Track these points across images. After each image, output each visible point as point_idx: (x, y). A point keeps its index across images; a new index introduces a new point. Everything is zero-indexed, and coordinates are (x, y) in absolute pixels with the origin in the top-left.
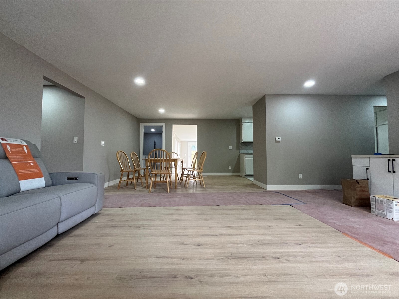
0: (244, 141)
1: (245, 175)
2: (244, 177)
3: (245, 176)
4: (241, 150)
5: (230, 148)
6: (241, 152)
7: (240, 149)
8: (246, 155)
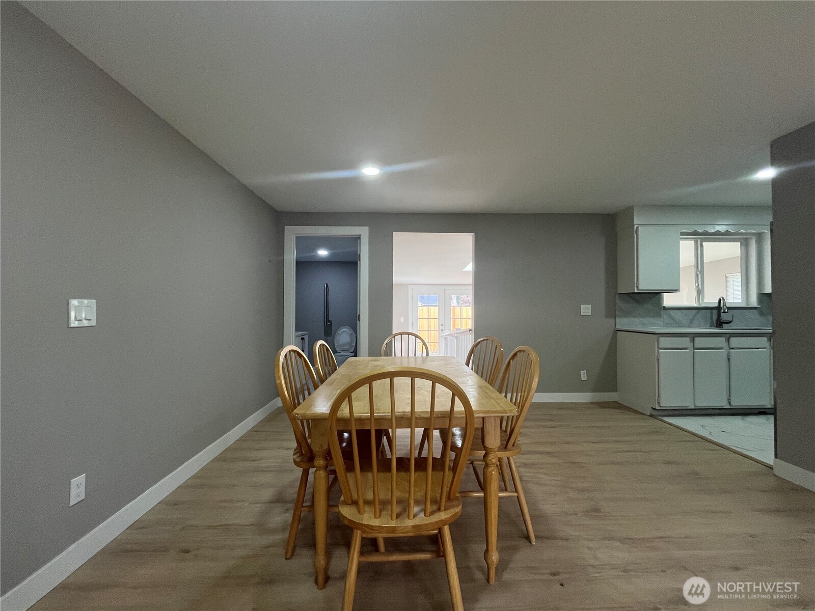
0: (641, 287)
1: (657, 407)
2: (651, 416)
3: (655, 413)
4: (620, 317)
5: (586, 309)
6: (623, 323)
7: (617, 312)
8: (662, 339)
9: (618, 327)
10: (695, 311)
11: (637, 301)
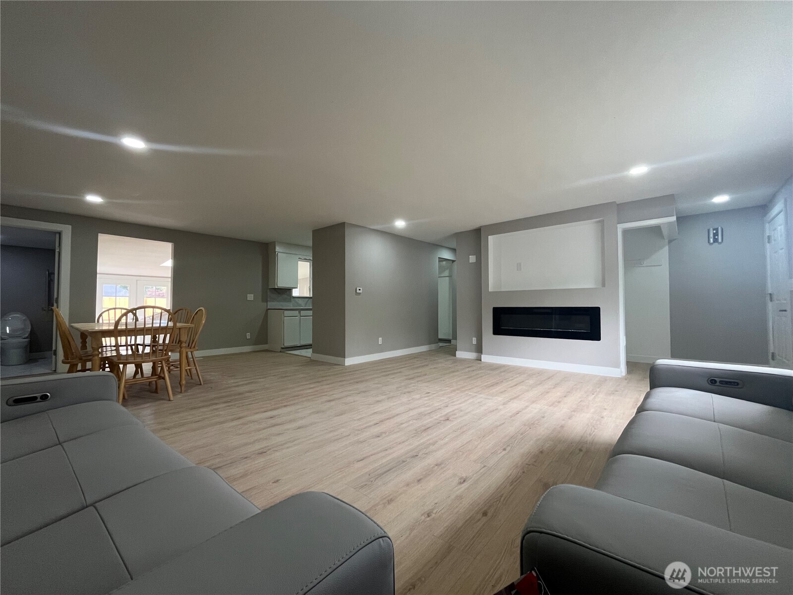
0: (278, 286)
1: (283, 347)
2: (280, 352)
3: (283, 350)
4: (270, 301)
5: (250, 297)
6: (271, 305)
7: (268, 299)
8: (286, 312)
9: (268, 307)
10: (307, 299)
11: (279, 293)
